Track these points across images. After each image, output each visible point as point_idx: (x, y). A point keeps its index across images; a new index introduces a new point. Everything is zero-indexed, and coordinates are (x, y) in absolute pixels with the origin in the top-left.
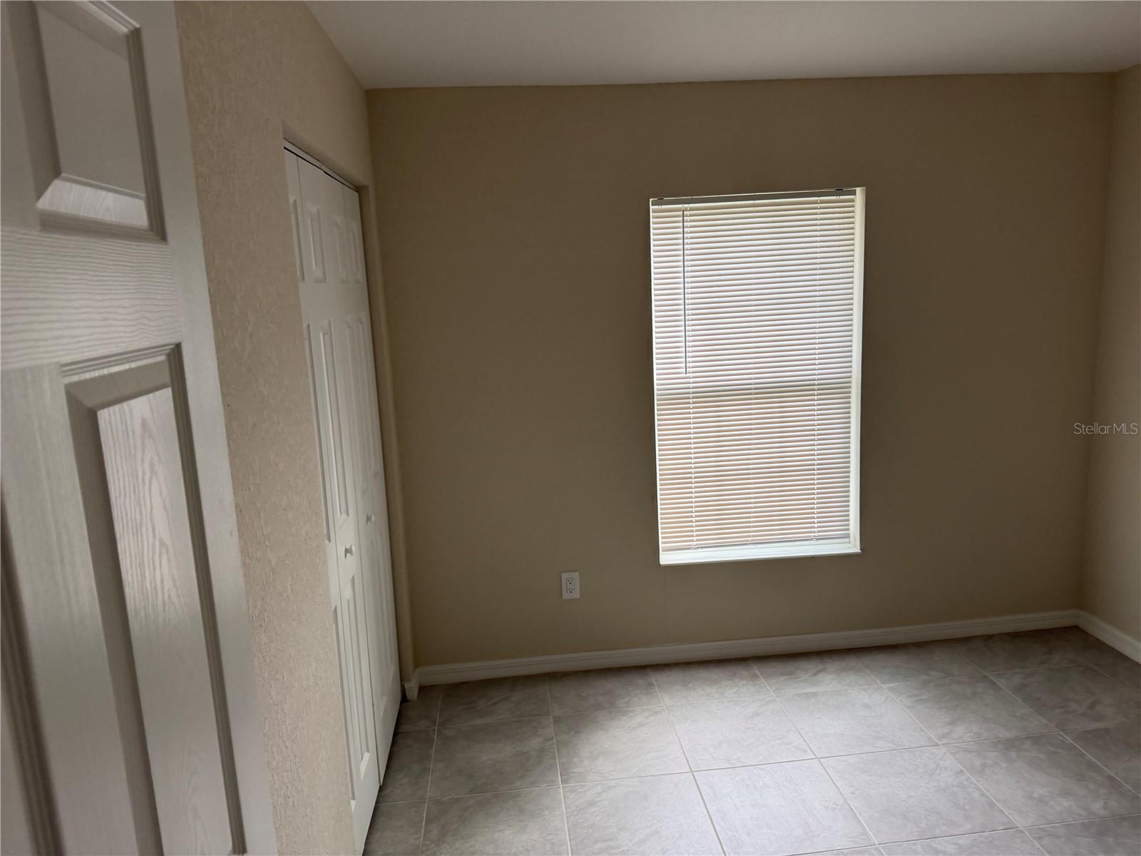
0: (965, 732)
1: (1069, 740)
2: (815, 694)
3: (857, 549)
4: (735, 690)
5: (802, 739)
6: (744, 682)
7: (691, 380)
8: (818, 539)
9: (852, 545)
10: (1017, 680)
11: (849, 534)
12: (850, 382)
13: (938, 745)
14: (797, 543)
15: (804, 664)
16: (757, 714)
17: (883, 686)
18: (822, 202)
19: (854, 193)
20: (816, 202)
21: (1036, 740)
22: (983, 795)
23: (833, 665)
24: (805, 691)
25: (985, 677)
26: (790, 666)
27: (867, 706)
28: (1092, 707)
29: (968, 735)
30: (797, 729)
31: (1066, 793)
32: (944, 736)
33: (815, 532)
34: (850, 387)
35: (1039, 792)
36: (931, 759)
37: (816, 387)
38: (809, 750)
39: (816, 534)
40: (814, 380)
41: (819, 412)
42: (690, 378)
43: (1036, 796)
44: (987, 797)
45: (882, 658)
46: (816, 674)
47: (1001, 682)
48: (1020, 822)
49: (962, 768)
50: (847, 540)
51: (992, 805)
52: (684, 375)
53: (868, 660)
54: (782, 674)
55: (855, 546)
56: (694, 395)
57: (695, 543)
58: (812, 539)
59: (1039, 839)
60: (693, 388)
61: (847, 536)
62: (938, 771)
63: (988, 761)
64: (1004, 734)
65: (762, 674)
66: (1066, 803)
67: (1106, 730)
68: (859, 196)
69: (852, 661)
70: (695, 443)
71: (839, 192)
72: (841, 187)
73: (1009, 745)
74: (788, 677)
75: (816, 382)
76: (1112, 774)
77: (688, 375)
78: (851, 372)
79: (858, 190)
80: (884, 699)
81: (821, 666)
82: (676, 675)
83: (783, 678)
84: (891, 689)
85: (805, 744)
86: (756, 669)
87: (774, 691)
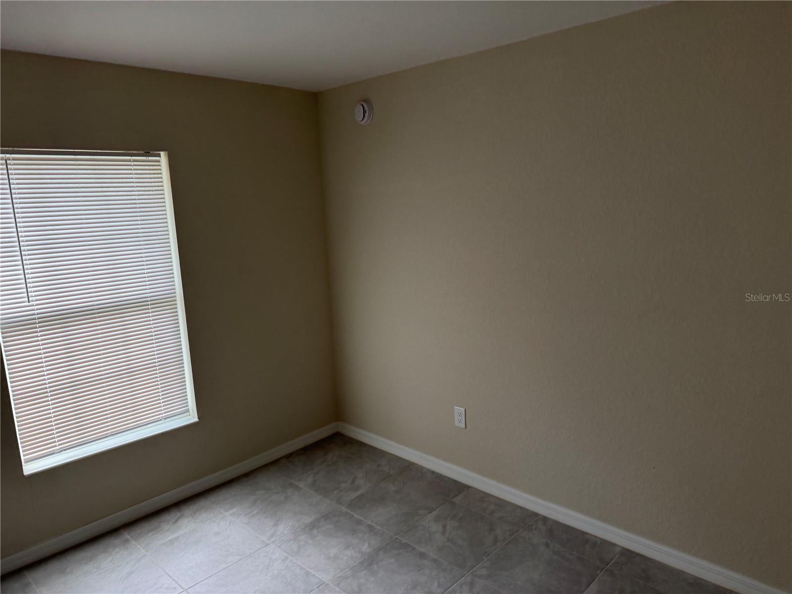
0: (285, 528)
1: (344, 509)
2: (177, 538)
3: (196, 419)
4: (110, 559)
5: (171, 579)
6: (117, 550)
7: (35, 307)
8: (165, 419)
9: (192, 417)
10: (310, 480)
11: (188, 409)
12: (175, 293)
13: (268, 544)
14: (150, 425)
15: (166, 517)
16: (131, 573)
17: (227, 514)
18: (134, 161)
19: (159, 156)
20: (130, 161)
21: (326, 517)
22: (301, 568)
23: (187, 510)
24: (170, 538)
25: (291, 484)
26: (154, 523)
27: (217, 534)
28: (353, 482)
29: (287, 529)
30: (166, 573)
31: (347, 547)
32: (272, 536)
33: (162, 414)
34: (175, 300)
35: (333, 552)
36: (266, 556)
37: (149, 303)
38: (178, 587)
39: (163, 415)
40: (147, 297)
41: (153, 322)
42: (33, 306)
43: (331, 555)
44: (304, 569)
45: (224, 494)
46: (176, 521)
47: (301, 485)
48: (326, 578)
49: (287, 555)
50: (188, 413)
51: (307, 573)
52: (27, 304)
53: (213, 498)
54: (148, 532)
55: (194, 417)
56: (39, 320)
57: (58, 448)
58: (161, 420)
59: (338, 584)
60: (38, 314)
61: (188, 411)
62: (271, 564)
63: (302, 543)
64: (308, 520)
65: (132, 538)
66: (349, 553)
67: (362, 495)
68: (163, 158)
69: (202, 502)
70: (46, 362)
71: (147, 154)
72: (149, 150)
73: (312, 527)
74: (154, 532)
75: (149, 299)
76: (370, 523)
77: (31, 303)
78: (175, 289)
79: (162, 153)
80: (228, 525)
81: (179, 514)
82: (54, 565)
83: (150, 534)
84: (232, 515)
85: (173, 582)
86: (126, 535)
87: (143, 548)
